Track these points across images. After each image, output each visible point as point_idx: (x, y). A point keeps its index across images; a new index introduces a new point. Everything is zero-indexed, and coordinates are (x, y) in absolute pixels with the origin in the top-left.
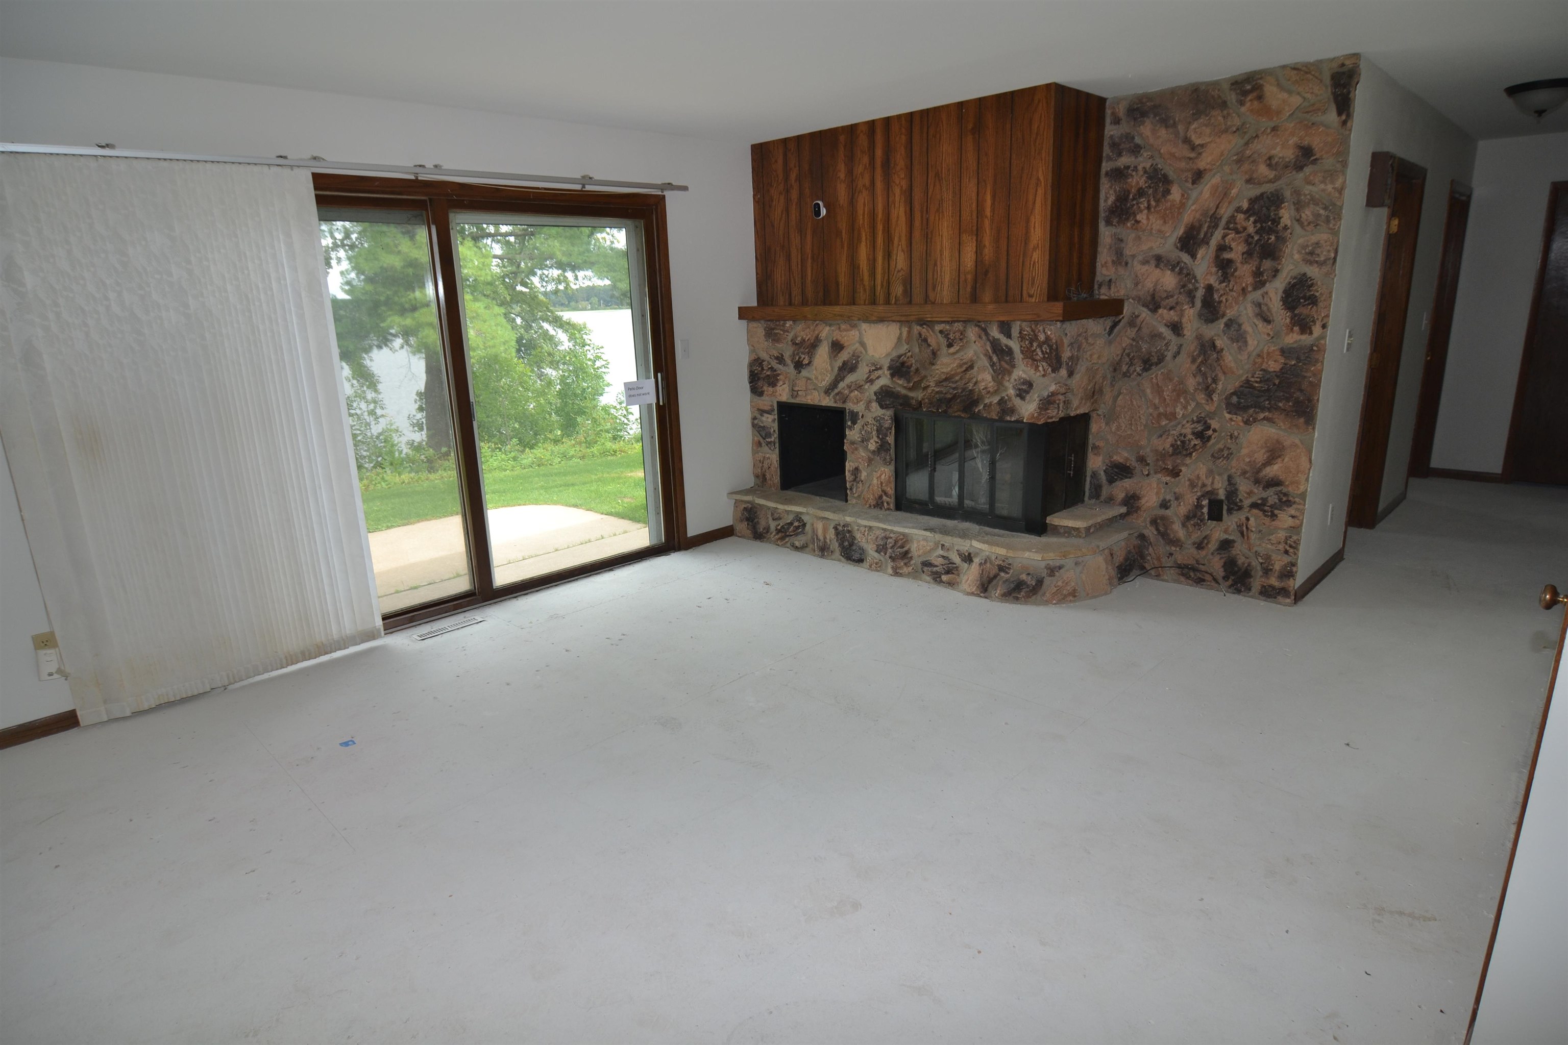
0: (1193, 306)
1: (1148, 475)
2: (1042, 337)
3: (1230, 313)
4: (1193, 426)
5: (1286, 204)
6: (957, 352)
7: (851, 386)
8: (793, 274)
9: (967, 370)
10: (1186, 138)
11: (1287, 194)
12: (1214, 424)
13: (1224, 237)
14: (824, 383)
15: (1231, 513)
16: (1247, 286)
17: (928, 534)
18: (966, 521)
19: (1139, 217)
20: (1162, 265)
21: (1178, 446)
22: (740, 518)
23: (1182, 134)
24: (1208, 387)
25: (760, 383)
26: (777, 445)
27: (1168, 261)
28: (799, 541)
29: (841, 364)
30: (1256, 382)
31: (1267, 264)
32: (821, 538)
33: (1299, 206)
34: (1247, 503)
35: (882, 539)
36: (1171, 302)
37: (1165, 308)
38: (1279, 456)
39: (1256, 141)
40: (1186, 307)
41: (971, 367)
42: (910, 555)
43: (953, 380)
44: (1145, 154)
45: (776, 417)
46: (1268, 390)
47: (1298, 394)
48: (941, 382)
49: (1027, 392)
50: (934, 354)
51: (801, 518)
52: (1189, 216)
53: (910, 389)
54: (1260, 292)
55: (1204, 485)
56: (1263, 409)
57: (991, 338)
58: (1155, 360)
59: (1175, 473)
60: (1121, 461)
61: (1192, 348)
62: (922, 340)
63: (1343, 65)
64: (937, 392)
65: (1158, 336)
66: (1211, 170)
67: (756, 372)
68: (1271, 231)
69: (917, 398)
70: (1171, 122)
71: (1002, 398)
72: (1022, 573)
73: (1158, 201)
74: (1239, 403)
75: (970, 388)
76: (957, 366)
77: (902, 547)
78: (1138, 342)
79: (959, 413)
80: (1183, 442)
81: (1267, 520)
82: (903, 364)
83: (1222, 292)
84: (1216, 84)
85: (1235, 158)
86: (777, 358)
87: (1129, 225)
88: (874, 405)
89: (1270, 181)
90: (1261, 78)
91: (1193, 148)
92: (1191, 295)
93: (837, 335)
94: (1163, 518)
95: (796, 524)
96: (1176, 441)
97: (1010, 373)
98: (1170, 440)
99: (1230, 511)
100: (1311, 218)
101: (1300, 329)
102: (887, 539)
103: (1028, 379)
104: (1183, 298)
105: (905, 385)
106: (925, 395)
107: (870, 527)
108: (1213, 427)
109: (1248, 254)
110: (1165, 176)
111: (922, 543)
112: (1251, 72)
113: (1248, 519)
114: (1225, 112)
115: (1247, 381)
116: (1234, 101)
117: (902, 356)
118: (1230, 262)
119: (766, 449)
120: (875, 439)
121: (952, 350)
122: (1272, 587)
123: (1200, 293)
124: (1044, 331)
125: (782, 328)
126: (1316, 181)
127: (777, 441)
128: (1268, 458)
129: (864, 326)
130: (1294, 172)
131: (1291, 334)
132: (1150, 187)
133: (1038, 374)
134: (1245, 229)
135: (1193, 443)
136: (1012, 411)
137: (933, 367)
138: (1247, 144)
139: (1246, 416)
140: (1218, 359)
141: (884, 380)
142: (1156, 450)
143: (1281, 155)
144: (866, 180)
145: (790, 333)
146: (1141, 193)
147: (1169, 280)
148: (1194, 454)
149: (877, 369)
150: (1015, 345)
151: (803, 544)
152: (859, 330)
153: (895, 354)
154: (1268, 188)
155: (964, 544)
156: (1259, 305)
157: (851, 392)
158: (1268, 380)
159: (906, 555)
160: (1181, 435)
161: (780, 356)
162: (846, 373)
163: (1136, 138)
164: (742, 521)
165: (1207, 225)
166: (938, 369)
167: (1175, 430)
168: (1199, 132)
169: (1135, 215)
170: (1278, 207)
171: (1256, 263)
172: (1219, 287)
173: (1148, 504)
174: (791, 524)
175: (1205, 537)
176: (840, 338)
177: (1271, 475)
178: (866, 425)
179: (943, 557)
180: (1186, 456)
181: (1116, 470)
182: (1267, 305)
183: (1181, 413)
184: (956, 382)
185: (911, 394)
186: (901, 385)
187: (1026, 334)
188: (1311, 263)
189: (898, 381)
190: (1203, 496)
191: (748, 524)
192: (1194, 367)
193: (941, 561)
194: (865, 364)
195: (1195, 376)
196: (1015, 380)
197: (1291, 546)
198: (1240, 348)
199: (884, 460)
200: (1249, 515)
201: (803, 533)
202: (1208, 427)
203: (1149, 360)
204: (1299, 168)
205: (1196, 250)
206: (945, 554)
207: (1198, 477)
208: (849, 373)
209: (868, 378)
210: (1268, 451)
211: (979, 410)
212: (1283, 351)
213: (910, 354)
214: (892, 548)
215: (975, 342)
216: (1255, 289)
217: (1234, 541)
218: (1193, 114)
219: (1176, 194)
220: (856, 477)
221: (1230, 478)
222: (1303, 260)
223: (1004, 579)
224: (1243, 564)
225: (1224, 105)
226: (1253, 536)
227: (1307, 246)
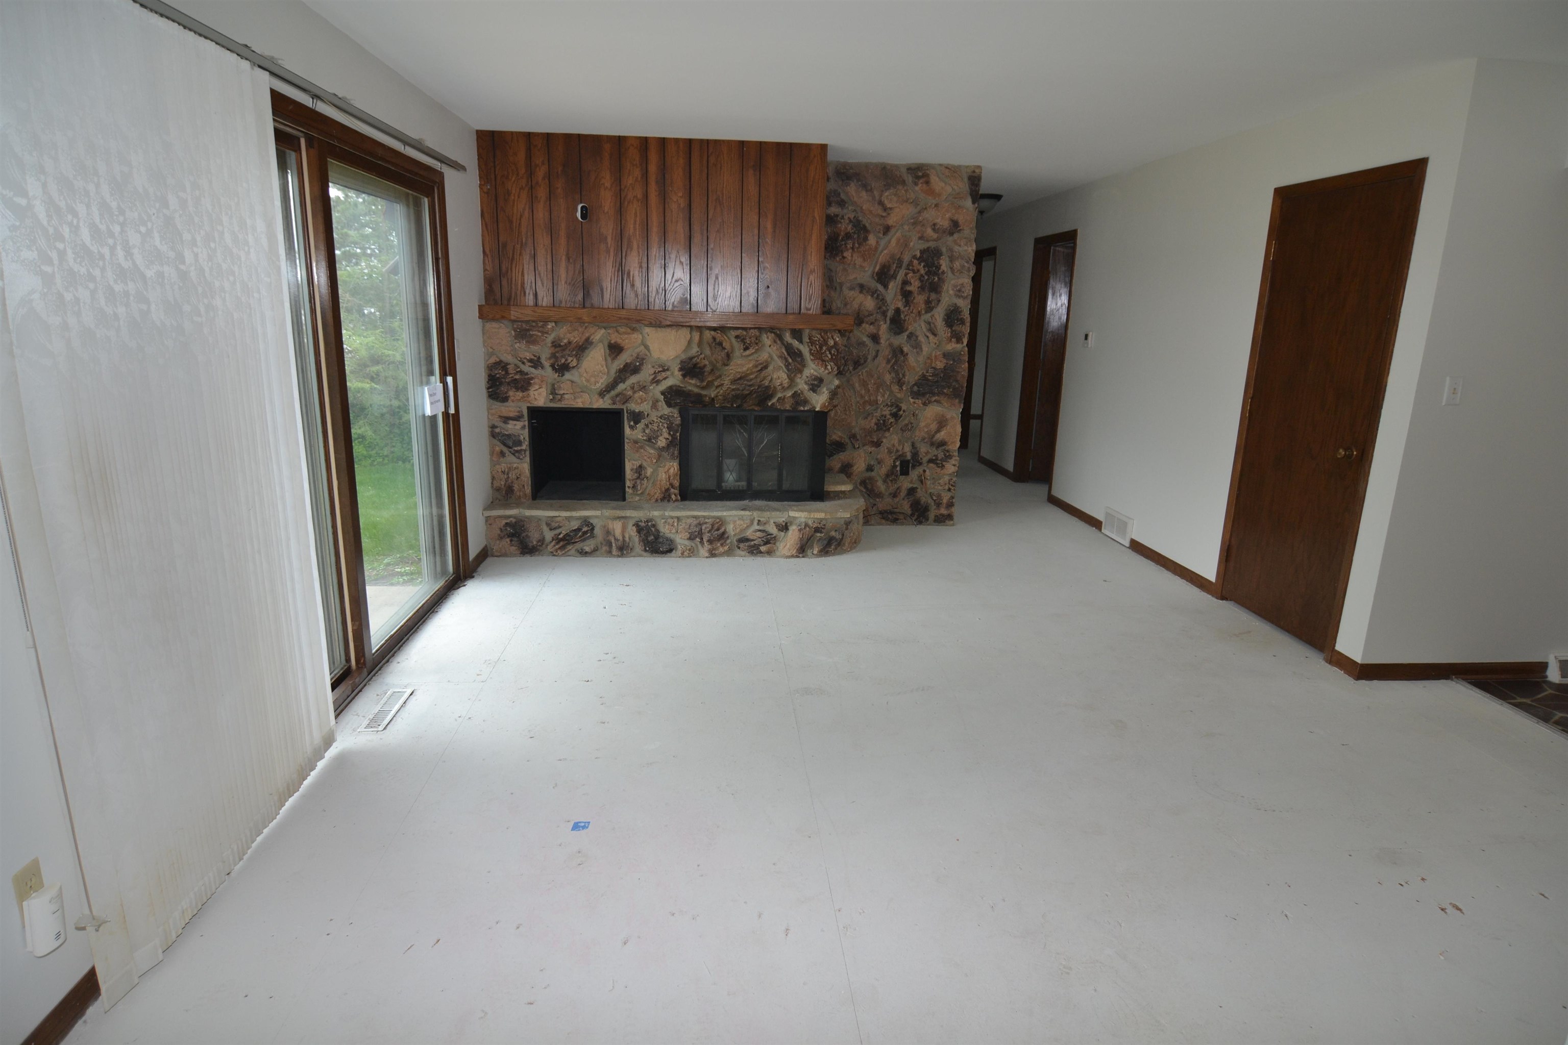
0: (886, 323)
1: (858, 448)
2: (831, 342)
3: (911, 329)
4: (889, 409)
5: (944, 257)
6: (752, 354)
7: (634, 386)
8: (540, 274)
9: (761, 370)
10: (881, 201)
11: (944, 250)
12: (904, 407)
13: (906, 274)
14: (598, 385)
15: (914, 469)
16: (921, 310)
17: (742, 513)
18: (756, 500)
19: (845, 254)
20: (864, 292)
21: (881, 424)
22: (499, 535)
23: (877, 198)
24: (900, 380)
25: (503, 388)
26: (528, 453)
27: (869, 289)
28: (587, 546)
29: (622, 366)
30: (930, 376)
31: (933, 296)
32: (620, 538)
33: (952, 259)
34: (925, 460)
35: (696, 526)
36: (872, 318)
37: (867, 323)
38: (945, 426)
39: (925, 211)
40: (882, 323)
41: (766, 367)
42: (726, 536)
43: (748, 378)
44: (850, 208)
45: (526, 423)
46: (937, 382)
47: (954, 384)
48: (737, 380)
49: (819, 386)
50: (728, 356)
51: (589, 522)
52: (883, 258)
53: (703, 388)
54: (929, 315)
55: (897, 451)
56: (934, 394)
57: (785, 343)
58: (862, 361)
59: (878, 444)
60: (838, 439)
61: (887, 353)
62: (716, 344)
63: (974, 172)
64: (733, 390)
65: (863, 344)
66: (895, 227)
67: (498, 376)
68: (936, 274)
69: (710, 395)
70: (869, 188)
71: (796, 392)
72: (831, 531)
73: (860, 244)
74: (919, 391)
75: (766, 384)
76: (753, 366)
77: (718, 529)
78: (849, 348)
79: (753, 407)
80: (884, 421)
81: (939, 470)
82: (695, 365)
83: (906, 313)
84: (897, 167)
85: (912, 221)
86: (531, 361)
87: (838, 259)
88: (662, 404)
89: (935, 240)
90: (927, 170)
91: (885, 209)
92: (884, 314)
93: (615, 338)
94: (870, 478)
95: (585, 529)
96: (879, 420)
97: (801, 372)
98: (874, 420)
99: (914, 467)
100: (959, 268)
101: (957, 340)
102: (701, 525)
103: (819, 376)
104: (879, 316)
105: (698, 384)
106: (718, 392)
107: (678, 519)
108: (903, 408)
109: (922, 288)
110: (865, 227)
111: (738, 522)
112: (920, 164)
113: (924, 471)
114: (905, 188)
115: (924, 376)
116: (910, 181)
117: (694, 357)
118: (910, 292)
119: (510, 458)
120: (666, 435)
121: (748, 352)
122: (943, 515)
123: (890, 314)
124: (832, 337)
125: (540, 329)
126: (962, 244)
127: (528, 448)
128: (938, 427)
129: (647, 330)
130: (948, 236)
131: (950, 344)
132: (854, 233)
133: (827, 371)
134: (918, 271)
135: (890, 421)
136: (806, 402)
137: (727, 368)
138: (920, 212)
139: (924, 400)
140: (904, 362)
141: (674, 379)
142: (864, 429)
143: (941, 224)
144: (639, 193)
145: (550, 334)
146: (848, 236)
147: (869, 303)
148: (891, 429)
149: (664, 371)
150: (805, 350)
151: (594, 548)
152: (641, 333)
153: (683, 357)
154: (932, 244)
155: (782, 516)
156: (929, 323)
157: (634, 392)
158: (937, 374)
159: (723, 537)
160: (882, 416)
161: (535, 358)
162: (628, 375)
163: (841, 194)
164: (501, 538)
165: (895, 265)
166: (732, 370)
167: (877, 412)
168: (889, 198)
169: (842, 252)
170: (939, 258)
171: (927, 295)
172: (904, 310)
173: (858, 470)
174: (579, 529)
175: (898, 489)
176: (619, 341)
177: (941, 438)
178: (651, 423)
179: (760, 531)
180: (885, 431)
181: (834, 447)
182: (934, 323)
183: (881, 400)
184: (751, 380)
185: (704, 392)
186: (693, 384)
187: (816, 340)
188: (959, 297)
189: (690, 381)
190: (896, 459)
191: (511, 541)
192: (889, 366)
193: (759, 534)
194: (650, 366)
195: (890, 373)
196: (807, 377)
197: (952, 485)
198: (917, 353)
199: (672, 455)
200: (925, 468)
201: (593, 536)
202: (900, 409)
203: (858, 361)
204: (951, 234)
205: (888, 282)
206: (761, 528)
207: (894, 445)
208: (632, 374)
209: (653, 379)
210: (938, 423)
211: (773, 404)
212: (945, 355)
213: (702, 356)
214: (709, 532)
215: (770, 346)
216: (926, 312)
217: (917, 488)
218: (885, 185)
219: (872, 240)
220: (640, 475)
221: (913, 445)
222: (955, 295)
223: (818, 538)
224: (924, 502)
225: (904, 183)
226: (928, 483)
227: (957, 286)
